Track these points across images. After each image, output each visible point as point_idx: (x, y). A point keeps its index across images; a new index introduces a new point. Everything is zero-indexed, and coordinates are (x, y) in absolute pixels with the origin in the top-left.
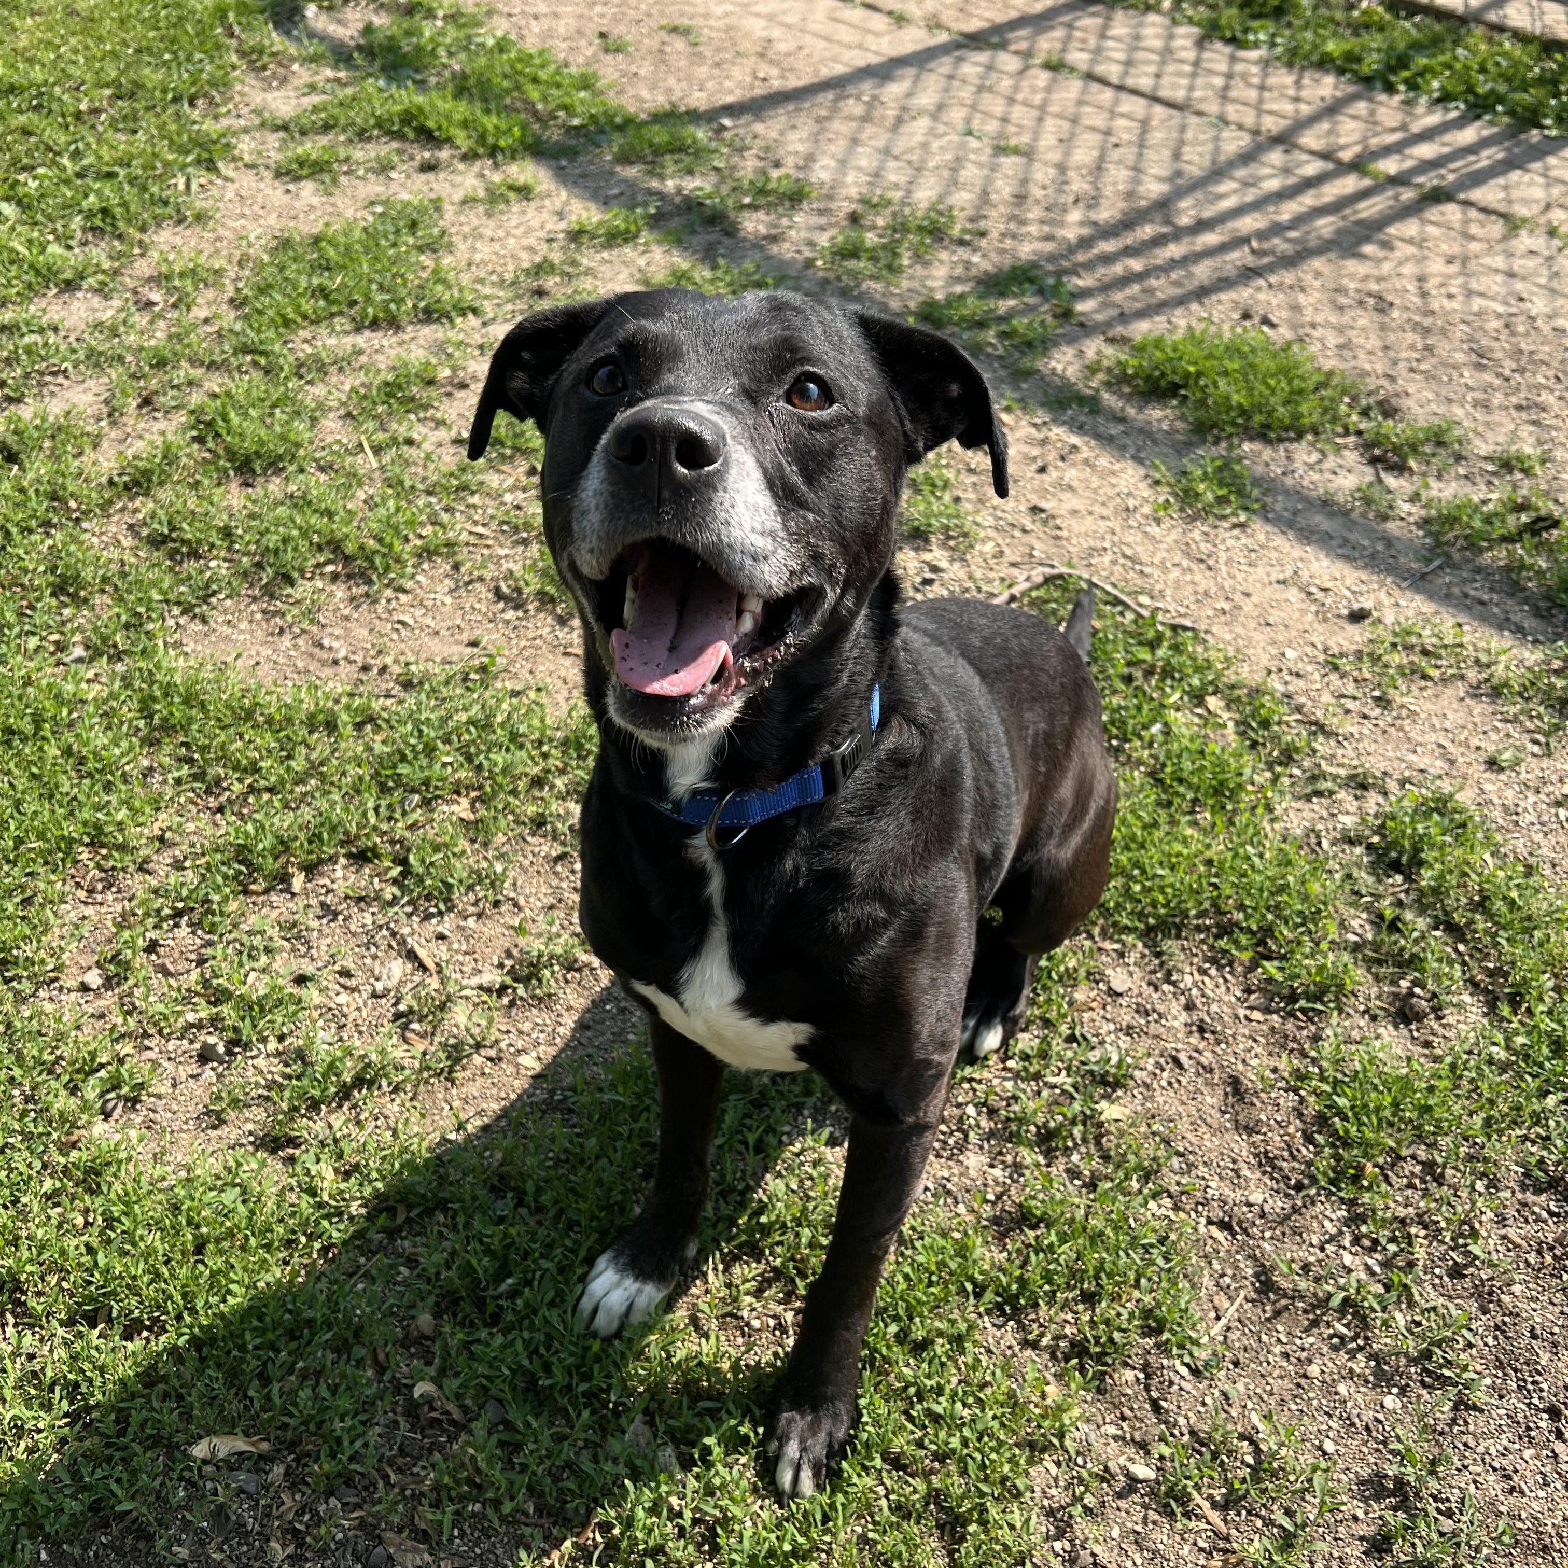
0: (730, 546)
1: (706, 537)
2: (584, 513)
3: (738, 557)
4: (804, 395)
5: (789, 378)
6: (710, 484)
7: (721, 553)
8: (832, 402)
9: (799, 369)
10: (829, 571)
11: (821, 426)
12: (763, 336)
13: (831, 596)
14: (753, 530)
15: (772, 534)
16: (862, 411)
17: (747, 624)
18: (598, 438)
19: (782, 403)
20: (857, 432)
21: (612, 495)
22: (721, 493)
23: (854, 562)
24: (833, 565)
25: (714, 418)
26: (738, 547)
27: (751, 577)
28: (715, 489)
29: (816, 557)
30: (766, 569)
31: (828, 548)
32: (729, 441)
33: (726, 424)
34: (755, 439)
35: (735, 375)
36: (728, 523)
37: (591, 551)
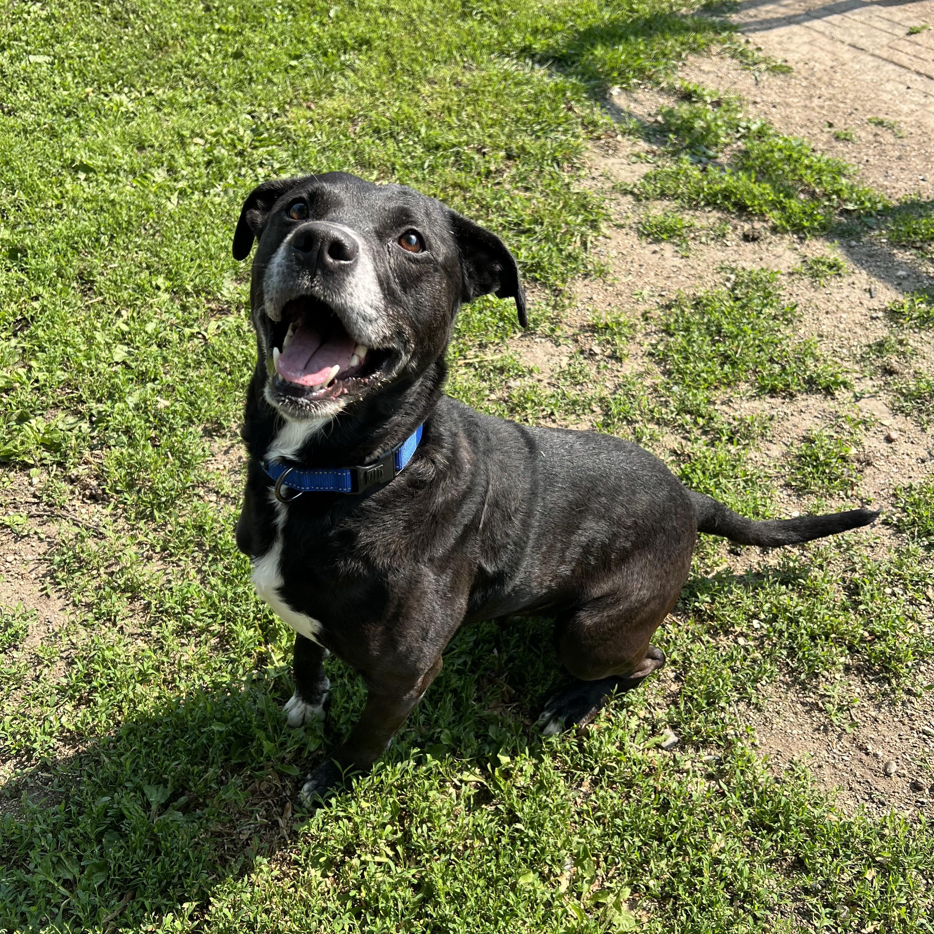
0: (352, 309)
1: (338, 300)
2: (270, 276)
3: (354, 316)
4: (409, 241)
5: (403, 230)
6: (346, 271)
7: (345, 311)
8: (424, 250)
9: (410, 227)
10: (406, 343)
11: (416, 261)
12: (392, 205)
13: (405, 358)
14: (366, 303)
15: (377, 309)
16: (440, 259)
17: (355, 362)
18: (285, 236)
19: (396, 243)
20: (436, 270)
21: (288, 267)
22: (350, 278)
23: (419, 342)
24: (409, 341)
25: (354, 237)
26: (356, 310)
27: (360, 330)
28: (348, 274)
29: (399, 333)
30: (370, 328)
31: (408, 330)
32: (360, 250)
33: (361, 243)
34: (376, 257)
35: (372, 221)
36: (351, 295)
37: (271, 300)
